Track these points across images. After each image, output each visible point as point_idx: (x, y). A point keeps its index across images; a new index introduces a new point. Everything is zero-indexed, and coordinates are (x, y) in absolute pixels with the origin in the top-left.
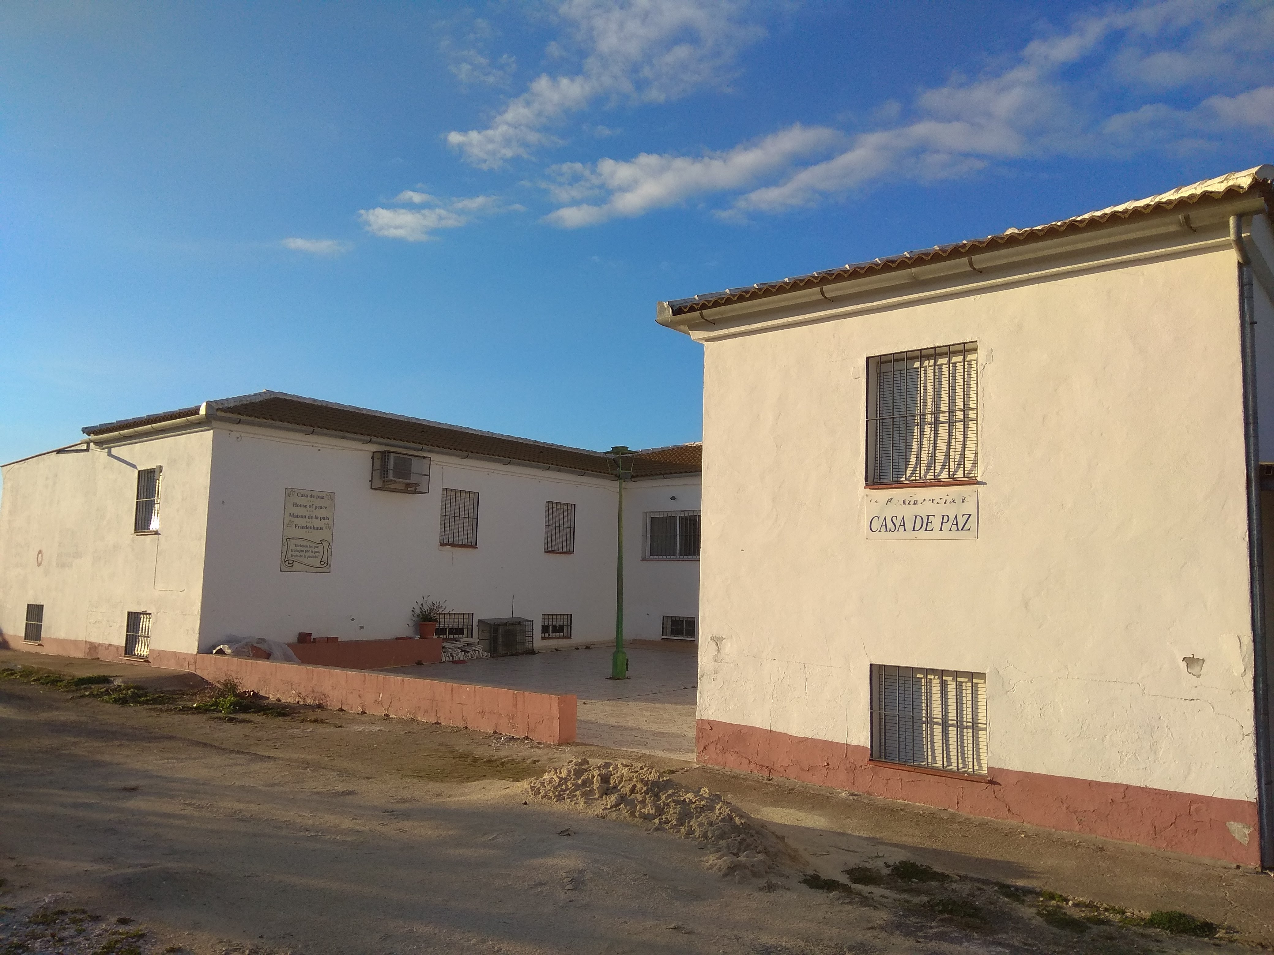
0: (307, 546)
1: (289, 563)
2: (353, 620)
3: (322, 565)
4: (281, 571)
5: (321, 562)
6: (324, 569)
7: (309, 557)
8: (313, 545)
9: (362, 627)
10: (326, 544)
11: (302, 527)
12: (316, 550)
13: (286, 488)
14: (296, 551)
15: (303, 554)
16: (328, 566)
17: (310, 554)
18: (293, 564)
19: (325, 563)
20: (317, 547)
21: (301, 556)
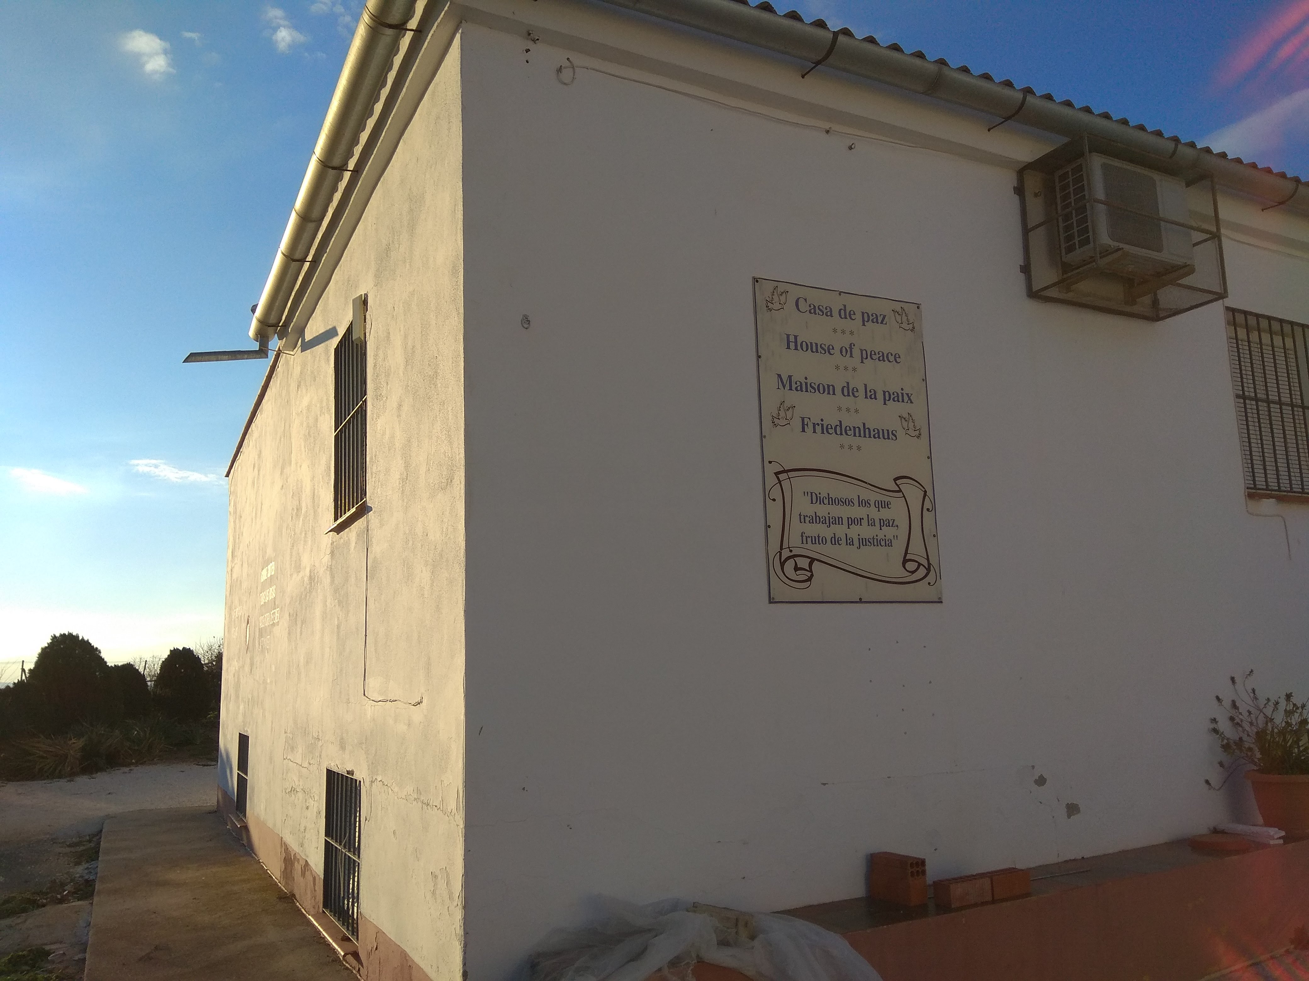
0: (849, 502)
1: (796, 569)
2: (1041, 781)
3: (913, 572)
4: (771, 601)
5: (905, 561)
6: (921, 590)
7: (863, 542)
8: (873, 496)
9: (1072, 809)
10: (913, 494)
11: (826, 429)
12: (885, 514)
13: (756, 280)
14: (815, 519)
15: (840, 530)
16: (931, 577)
17: (866, 531)
18: (811, 571)
19: (920, 564)
20: (887, 505)
21: (835, 541)
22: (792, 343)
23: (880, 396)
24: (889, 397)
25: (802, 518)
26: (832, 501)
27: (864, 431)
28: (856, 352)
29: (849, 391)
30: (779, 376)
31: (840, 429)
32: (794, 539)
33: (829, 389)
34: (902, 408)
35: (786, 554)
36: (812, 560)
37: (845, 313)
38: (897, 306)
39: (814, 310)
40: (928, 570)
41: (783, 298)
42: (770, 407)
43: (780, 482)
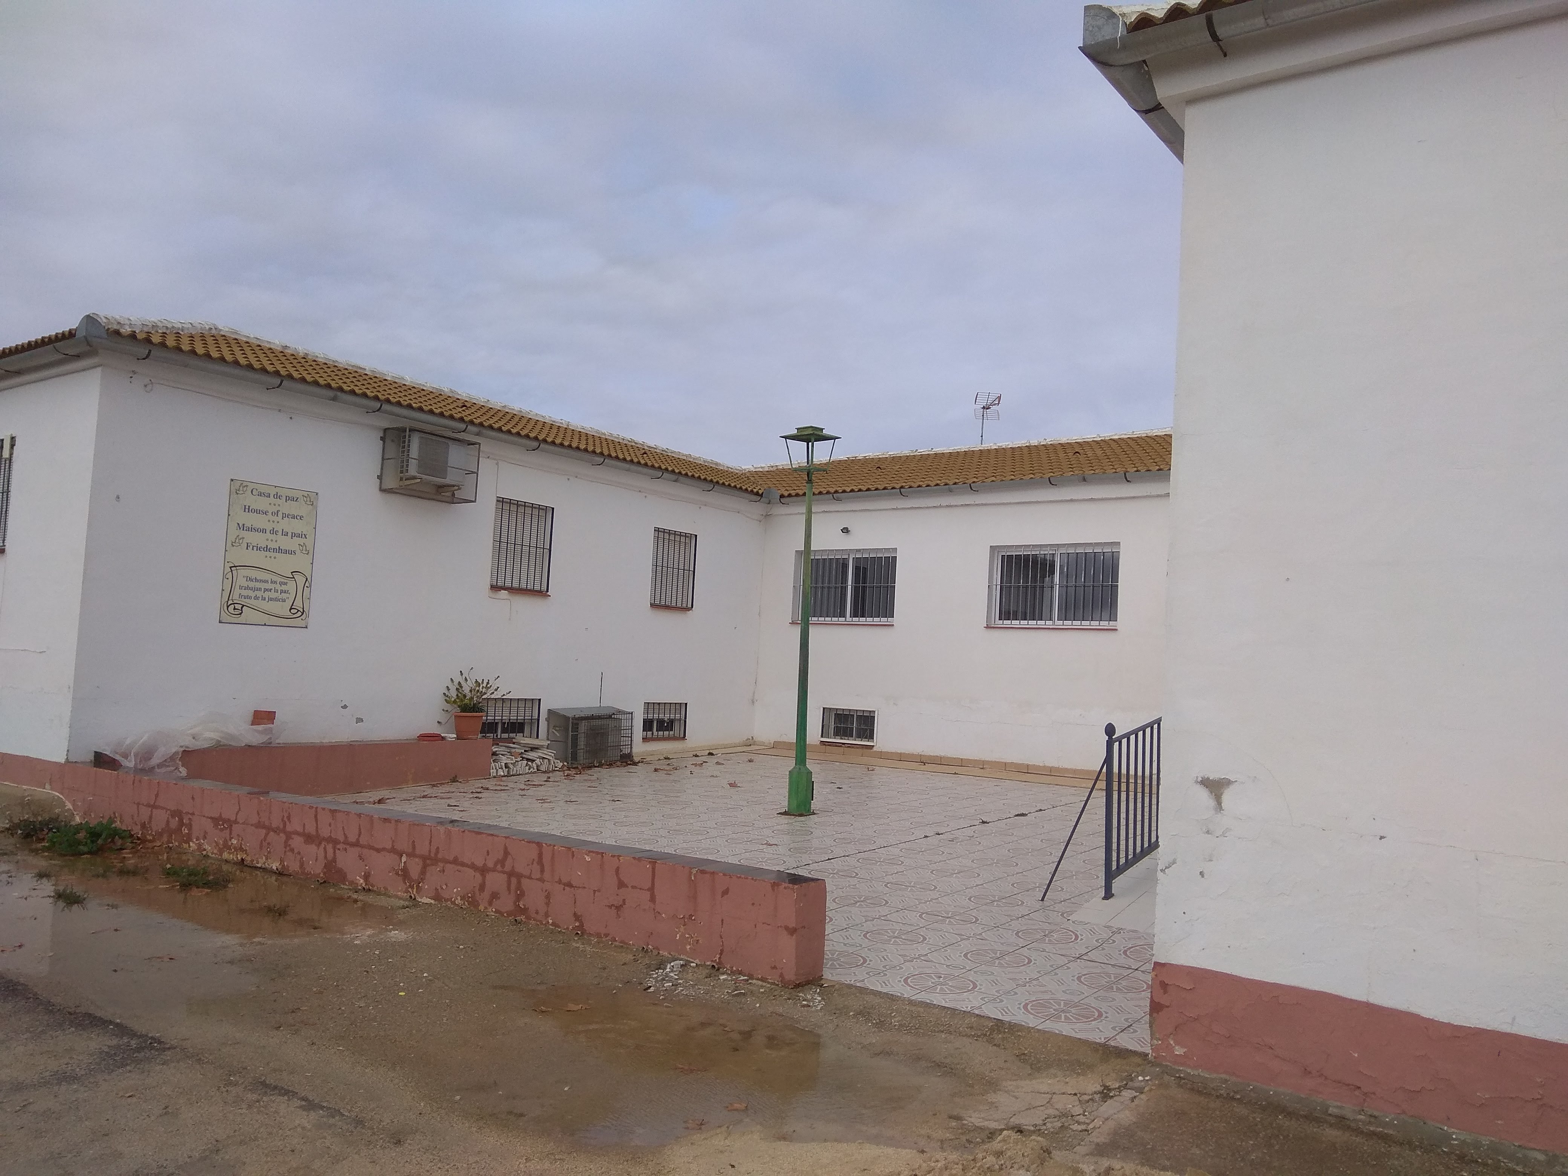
0: (267, 582)
1: (235, 609)
2: (345, 707)
3: (294, 614)
4: (220, 622)
5: (291, 609)
6: (298, 622)
7: (271, 599)
8: (279, 579)
9: (360, 720)
10: (300, 579)
11: (259, 549)
12: (284, 587)
13: (232, 480)
14: (246, 588)
15: (259, 594)
16: (303, 617)
17: (273, 595)
18: (242, 610)
19: (298, 611)
20: (286, 584)
21: (256, 598)
22: (247, 509)
23: (290, 534)
24: (294, 535)
25: (241, 587)
26: (257, 580)
27: (279, 550)
28: (280, 514)
29: (273, 532)
30: (238, 524)
31: (267, 549)
32: (235, 596)
33: (264, 531)
34: (301, 541)
35: (230, 602)
36: (243, 606)
37: (277, 496)
38: (306, 494)
39: (260, 494)
40: (303, 614)
41: (245, 489)
42: (231, 538)
43: (232, 571)
